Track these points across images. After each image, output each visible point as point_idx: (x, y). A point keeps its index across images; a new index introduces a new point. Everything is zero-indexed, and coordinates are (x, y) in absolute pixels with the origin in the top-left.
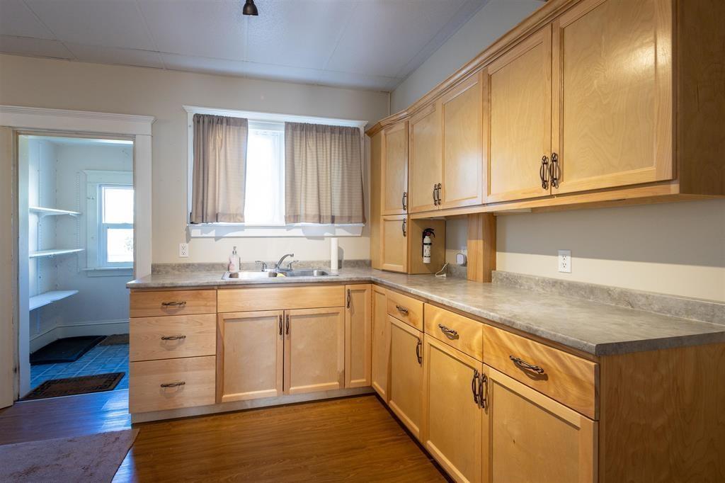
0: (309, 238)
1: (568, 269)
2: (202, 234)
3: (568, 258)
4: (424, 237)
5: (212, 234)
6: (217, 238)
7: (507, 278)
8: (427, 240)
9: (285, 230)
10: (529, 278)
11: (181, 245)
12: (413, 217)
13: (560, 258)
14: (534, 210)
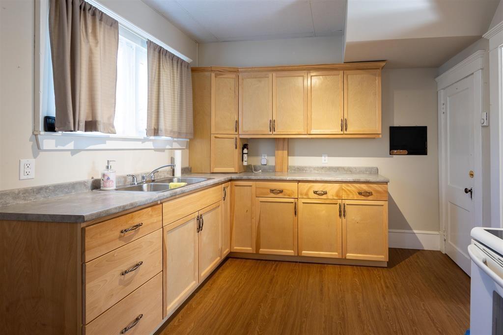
0: (156, 150)
1: (326, 162)
2: (56, 146)
3: (327, 157)
4: (243, 149)
5: (71, 146)
6: (74, 152)
7: (298, 168)
8: (245, 151)
9: (141, 142)
10: (310, 167)
11: (23, 161)
12: (241, 137)
13: (323, 157)
14: (312, 138)
